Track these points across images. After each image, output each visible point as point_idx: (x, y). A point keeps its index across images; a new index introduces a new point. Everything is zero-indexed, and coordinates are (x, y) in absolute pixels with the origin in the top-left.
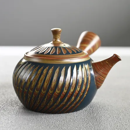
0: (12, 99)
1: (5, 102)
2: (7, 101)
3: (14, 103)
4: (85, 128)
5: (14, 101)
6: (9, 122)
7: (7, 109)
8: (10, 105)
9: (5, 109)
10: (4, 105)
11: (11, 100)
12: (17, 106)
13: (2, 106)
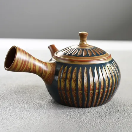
0: (12, 89)
1: (5, 92)
2: (7, 91)
3: (13, 92)
5: (13, 91)
6: (7, 109)
7: (6, 97)
8: (9, 94)
9: (4, 97)
10: (4, 94)
11: (10, 89)
12: (15, 95)
13: (3, 95)
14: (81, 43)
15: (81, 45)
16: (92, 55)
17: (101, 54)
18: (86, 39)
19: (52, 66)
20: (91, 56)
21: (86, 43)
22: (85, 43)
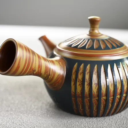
4: (86, 124)
14: (91, 31)
15: (91, 34)
16: (107, 48)
17: (118, 47)
18: (98, 26)
19: (61, 64)
20: (105, 49)
21: (98, 31)
22: (96, 31)
